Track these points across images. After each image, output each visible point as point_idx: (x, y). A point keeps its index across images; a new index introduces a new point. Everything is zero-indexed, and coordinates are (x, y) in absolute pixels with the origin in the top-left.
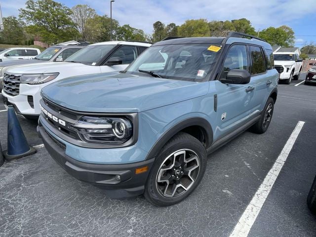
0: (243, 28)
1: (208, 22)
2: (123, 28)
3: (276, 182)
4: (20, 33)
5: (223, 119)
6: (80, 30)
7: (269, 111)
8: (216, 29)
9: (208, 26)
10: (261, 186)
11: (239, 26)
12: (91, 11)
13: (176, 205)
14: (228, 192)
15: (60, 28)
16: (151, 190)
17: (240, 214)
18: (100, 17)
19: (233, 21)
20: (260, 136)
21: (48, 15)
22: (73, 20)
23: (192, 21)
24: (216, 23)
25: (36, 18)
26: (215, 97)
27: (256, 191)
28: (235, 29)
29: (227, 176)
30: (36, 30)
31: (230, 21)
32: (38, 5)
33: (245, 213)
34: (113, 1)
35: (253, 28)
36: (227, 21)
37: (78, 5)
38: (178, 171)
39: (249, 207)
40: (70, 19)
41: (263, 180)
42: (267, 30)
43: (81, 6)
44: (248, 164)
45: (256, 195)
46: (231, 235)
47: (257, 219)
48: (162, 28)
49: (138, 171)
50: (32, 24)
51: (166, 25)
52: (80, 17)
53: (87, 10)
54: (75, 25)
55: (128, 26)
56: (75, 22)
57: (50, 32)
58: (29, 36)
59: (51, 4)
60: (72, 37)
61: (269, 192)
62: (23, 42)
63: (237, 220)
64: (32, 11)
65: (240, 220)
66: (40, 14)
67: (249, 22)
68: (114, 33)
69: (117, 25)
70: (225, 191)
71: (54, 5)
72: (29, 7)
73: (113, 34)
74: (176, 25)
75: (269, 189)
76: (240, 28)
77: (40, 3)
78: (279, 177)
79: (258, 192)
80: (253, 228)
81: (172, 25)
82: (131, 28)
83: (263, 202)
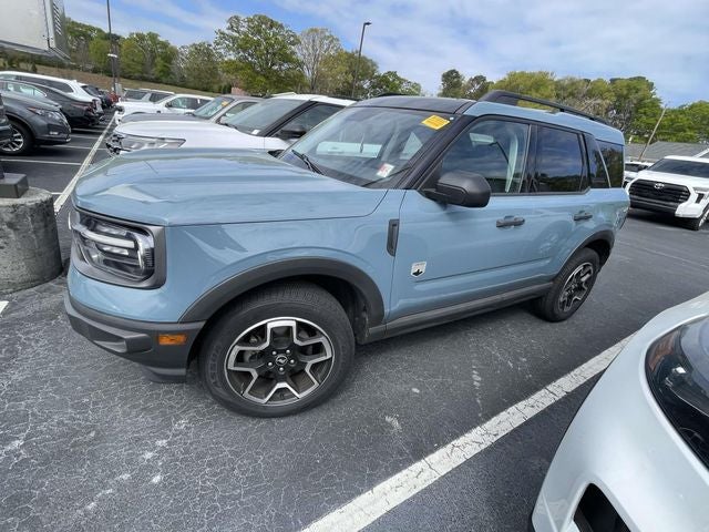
0: (634, 97)
1: (556, 80)
2: (384, 76)
3: (515, 430)
4: (213, 72)
5: (417, 273)
6: (308, 74)
7: (584, 279)
8: (572, 94)
9: (553, 87)
10: (474, 431)
11: (625, 92)
12: (332, 40)
13: (273, 420)
14: (396, 424)
15: (275, 68)
16: (213, 381)
17: (388, 475)
18: (346, 53)
19: (613, 81)
20: (548, 326)
21: (258, 44)
22: (299, 57)
23: (523, 73)
24: (573, 83)
25: (240, 47)
26: (394, 225)
27: (456, 436)
28: (615, 99)
29: (415, 390)
30: (237, 69)
31: (608, 80)
32: (246, 25)
33: (398, 476)
34: (368, 24)
35: (658, 100)
36: (599, 80)
37: (312, 30)
38: (283, 358)
39: (418, 465)
40: (293, 53)
41: (488, 418)
42: (692, 107)
43: (316, 31)
44: (480, 379)
45: (450, 446)
46: (338, 510)
47: (414, 497)
48: (458, 85)
49: (165, 341)
50: (233, 58)
51: (467, 79)
52: (311, 51)
53: (326, 38)
54: (300, 64)
55: (394, 74)
56: (301, 58)
57: (258, 73)
58: (226, 78)
59: (266, 24)
60: (291, 85)
61: (483, 447)
62: (216, 87)
63: (371, 486)
64: (236, 34)
65: (378, 488)
66: (246, 40)
67: (651, 86)
68: (366, 84)
69: (373, 71)
70: (388, 419)
71: (271, 27)
72: (231, 28)
73: (365, 86)
74: (488, 80)
75: (489, 441)
76: (626, 97)
77: (250, 21)
78: (528, 423)
79: (460, 441)
80: (393, 513)
81: (479, 79)
82: (398, 78)
83: (455, 466)
